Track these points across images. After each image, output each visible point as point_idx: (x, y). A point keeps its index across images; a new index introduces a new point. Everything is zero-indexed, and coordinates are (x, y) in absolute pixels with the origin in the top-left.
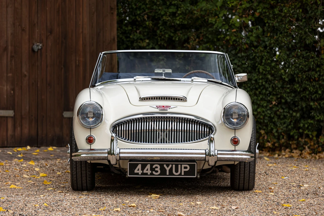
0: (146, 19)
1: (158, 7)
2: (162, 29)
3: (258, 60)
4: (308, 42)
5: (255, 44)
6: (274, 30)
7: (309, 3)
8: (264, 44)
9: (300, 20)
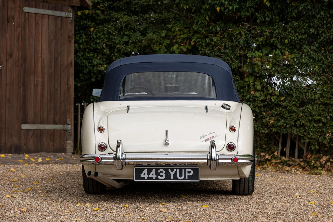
0: (105, 47)
1: (114, 37)
2: (117, 56)
7: (234, 34)
9: (228, 48)
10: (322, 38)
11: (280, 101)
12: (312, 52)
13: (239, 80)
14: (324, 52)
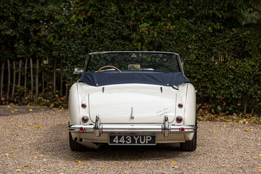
0: (11, 15)
1: (19, 7)
2: (22, 22)
3: (90, 46)
4: (124, 35)
5: (88, 34)
6: (101, 25)
7: (125, 8)
8: (93, 35)
9: (120, 20)
10: (199, 14)
11: (163, 62)
12: (190, 24)
13: (129, 44)
14: (199, 24)
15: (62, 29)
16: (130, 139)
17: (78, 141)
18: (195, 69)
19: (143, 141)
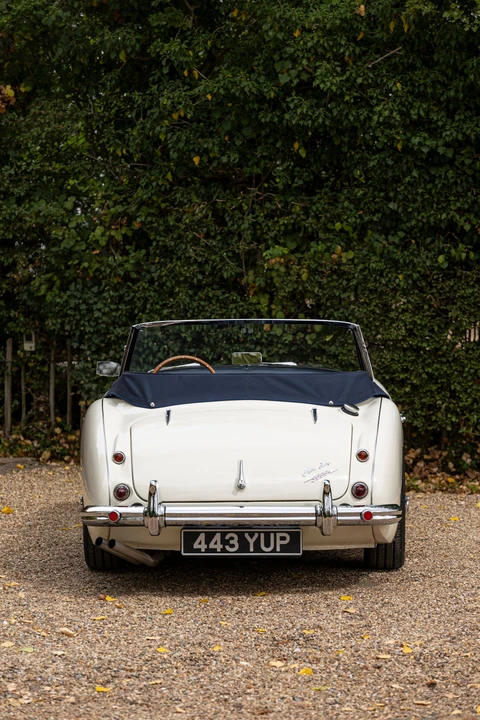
3: (139, 304)
4: (225, 276)
5: (134, 275)
6: (167, 253)
7: (228, 209)
8: (148, 276)
9: (214, 238)
10: (414, 222)
11: (325, 343)
12: (391, 248)
13: (239, 300)
14: (415, 247)
15: (70, 263)
16: (235, 542)
17: (105, 546)
18: (405, 361)
19: (267, 545)
